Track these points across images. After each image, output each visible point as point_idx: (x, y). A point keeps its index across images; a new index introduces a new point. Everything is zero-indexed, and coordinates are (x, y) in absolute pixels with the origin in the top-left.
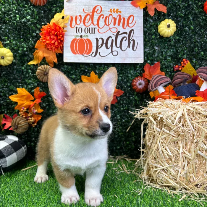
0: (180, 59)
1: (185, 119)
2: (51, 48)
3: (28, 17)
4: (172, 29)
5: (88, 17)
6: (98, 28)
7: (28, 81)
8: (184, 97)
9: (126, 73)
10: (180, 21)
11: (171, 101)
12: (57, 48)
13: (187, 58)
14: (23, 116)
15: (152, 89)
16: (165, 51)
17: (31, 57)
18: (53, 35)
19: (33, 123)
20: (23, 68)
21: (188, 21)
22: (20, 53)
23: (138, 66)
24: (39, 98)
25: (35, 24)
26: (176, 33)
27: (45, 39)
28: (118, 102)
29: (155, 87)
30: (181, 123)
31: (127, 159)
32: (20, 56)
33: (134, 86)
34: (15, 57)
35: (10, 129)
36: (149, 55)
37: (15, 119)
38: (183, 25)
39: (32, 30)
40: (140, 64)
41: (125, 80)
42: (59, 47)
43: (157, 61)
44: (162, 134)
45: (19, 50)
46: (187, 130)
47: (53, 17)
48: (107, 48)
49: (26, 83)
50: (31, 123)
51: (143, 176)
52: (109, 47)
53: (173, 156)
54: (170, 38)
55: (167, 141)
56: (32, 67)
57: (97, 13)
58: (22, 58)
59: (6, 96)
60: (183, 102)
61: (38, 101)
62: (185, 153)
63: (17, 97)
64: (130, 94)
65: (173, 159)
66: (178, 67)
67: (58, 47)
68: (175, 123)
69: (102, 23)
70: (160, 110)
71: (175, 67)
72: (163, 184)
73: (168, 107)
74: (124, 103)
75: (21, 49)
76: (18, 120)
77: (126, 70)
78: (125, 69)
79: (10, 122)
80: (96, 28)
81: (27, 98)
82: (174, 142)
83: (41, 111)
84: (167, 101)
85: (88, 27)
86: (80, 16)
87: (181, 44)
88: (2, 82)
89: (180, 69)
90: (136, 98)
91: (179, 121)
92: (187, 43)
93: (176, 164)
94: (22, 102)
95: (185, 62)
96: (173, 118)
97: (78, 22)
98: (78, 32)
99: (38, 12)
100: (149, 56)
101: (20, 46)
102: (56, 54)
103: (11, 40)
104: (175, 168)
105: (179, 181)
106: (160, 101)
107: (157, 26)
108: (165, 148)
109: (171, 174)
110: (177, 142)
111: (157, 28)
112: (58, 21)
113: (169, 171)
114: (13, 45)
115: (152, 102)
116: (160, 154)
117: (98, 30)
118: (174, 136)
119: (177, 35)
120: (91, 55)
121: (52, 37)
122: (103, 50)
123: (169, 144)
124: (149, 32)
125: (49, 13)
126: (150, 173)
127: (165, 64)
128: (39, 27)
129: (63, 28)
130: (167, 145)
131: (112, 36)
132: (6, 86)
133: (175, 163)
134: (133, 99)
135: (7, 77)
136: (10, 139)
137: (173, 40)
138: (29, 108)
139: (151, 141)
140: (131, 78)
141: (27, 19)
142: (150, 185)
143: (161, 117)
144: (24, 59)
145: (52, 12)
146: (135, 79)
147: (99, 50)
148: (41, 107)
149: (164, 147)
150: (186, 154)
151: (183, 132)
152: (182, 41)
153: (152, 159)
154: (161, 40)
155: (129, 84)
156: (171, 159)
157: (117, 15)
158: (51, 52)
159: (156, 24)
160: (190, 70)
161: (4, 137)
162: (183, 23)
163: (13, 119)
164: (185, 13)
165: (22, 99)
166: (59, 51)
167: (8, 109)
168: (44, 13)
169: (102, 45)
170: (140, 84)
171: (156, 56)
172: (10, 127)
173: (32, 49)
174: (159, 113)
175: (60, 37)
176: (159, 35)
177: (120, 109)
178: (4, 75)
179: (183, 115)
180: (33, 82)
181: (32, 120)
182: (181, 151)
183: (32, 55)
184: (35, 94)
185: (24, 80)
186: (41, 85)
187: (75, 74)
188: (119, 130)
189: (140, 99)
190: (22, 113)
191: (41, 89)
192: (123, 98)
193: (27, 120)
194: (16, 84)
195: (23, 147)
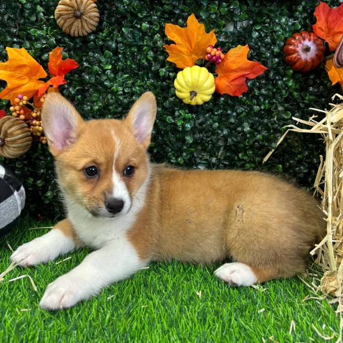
7: (35, 32)
9: (269, 23)
14: (19, 115)
23: (300, 9)
24: (59, 74)
28: (249, 93)
33: (291, 54)
41: (268, 40)
49: (29, 38)
50: (39, 134)
61: (58, 80)
63: (5, 68)
64: (277, 73)
74: (262, 95)
76: (6, 125)
77: (272, 15)
78: (271, 11)
81: (30, 74)
90: (291, 83)
94: (18, 82)
134: (284, 85)
138: (34, 98)
140: (283, 34)
146: (295, 38)
155: (276, 50)
165: (17, 74)
170: (307, 50)
177: (252, 109)
180: (47, 34)
181: (40, 126)
184: (51, 64)
185: (26, 30)
186: (64, 43)
187: (149, 19)
188: (246, 158)
189: (301, 86)
190: (17, 108)
191: (66, 52)
192: (260, 83)
193: (29, 125)
194: (6, 38)
195: (16, 193)
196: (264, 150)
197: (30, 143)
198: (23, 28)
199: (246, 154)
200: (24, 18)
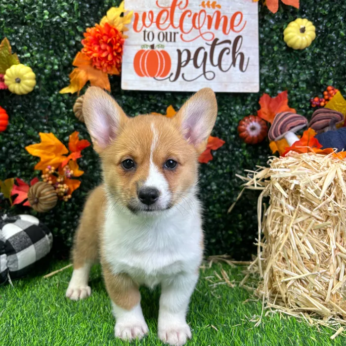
0: (321, 86)
1: (339, 187)
2: (101, 66)
3: (64, 15)
4: (309, 35)
5: (165, 15)
6: (180, 33)
7: (59, 121)
8: (334, 150)
9: (227, 110)
10: (322, 23)
11: (313, 156)
12: (110, 65)
13: (334, 85)
14: (48, 181)
15: (276, 136)
16: (295, 73)
17: (66, 80)
18: (105, 43)
19: (66, 194)
20: (51, 99)
21: (335, 23)
22: (48, 73)
23: (249, 99)
24: (77, 151)
25: (74, 26)
26: (315, 43)
27: (90, 50)
28: (214, 160)
29: (282, 133)
30: (333, 196)
31: (228, 262)
32: (46, 79)
33: (242, 132)
34: (38, 80)
35: (25, 204)
36: (269, 79)
37: (34, 187)
38: (326, 30)
39: (69, 35)
40: (252, 95)
41: (227, 122)
42: (115, 63)
43: (282, 89)
44: (297, 215)
45: (45, 68)
46: (343, 207)
47: (104, 14)
48: (196, 66)
49: (55, 125)
50: (62, 194)
51: (262, 292)
52: (199, 65)
53: (317, 255)
54: (305, 51)
55: (306, 228)
56: (66, 97)
57: (179, 8)
58: (50, 83)
59: (20, 147)
60: (335, 158)
61: (76, 155)
62: (340, 250)
63: (39, 148)
64: (234, 146)
65: (319, 261)
66: (319, 100)
67: (113, 64)
68: (321, 195)
69: (188, 24)
70: (293, 172)
71: (314, 101)
72: (299, 306)
73: (308, 167)
74: (225, 162)
75: (49, 67)
76: (39, 188)
77: (228, 105)
78: (227, 102)
79: (25, 192)
80: (178, 33)
81: (57, 151)
82: (320, 230)
83: (79, 173)
84: (305, 157)
85: (164, 32)
86: (151, 12)
87: (323, 61)
88: (15, 122)
89: (322, 104)
90: (245, 153)
91: (328, 192)
92: (334, 60)
93: (325, 270)
94: (47, 157)
95: (332, 92)
96: (317, 186)
97: (148, 22)
98: (146, 39)
99: (81, 6)
100: (267, 81)
101: (48, 62)
102: (109, 75)
103: (32, 52)
104: (323, 277)
105: (329, 302)
106: (293, 157)
107: (282, 30)
108: (302, 240)
109: (314, 288)
110: (325, 231)
111: (282, 34)
112: (114, 20)
113: (310, 283)
114: (37, 60)
115: (278, 159)
116: (293, 252)
117: (181, 36)
118: (318, 220)
119: (317, 46)
120: (169, 77)
121: (103, 46)
122: (189, 70)
123: (309, 233)
124: (268, 40)
125: (98, 8)
126: (274, 287)
127: (295, 95)
128: (80, 30)
129: (122, 32)
130: (307, 236)
131: (205, 45)
132: (21, 129)
133: (321, 269)
134: (240, 155)
135: (23, 114)
136: (24, 222)
137: (309, 54)
138: (59, 168)
139: (276, 228)
140: (237, 118)
141: (60, 17)
142: (275, 309)
143: (296, 185)
144: (53, 85)
145: (103, 7)
146: (244, 120)
147: (183, 70)
148: (80, 166)
149: (300, 239)
150: (342, 252)
151: (335, 212)
152: (326, 56)
153: (278, 261)
154: (288, 54)
155: (233, 129)
156: (314, 261)
157: (214, 11)
158: (100, 72)
159: (280, 27)
160: (340, 106)
161: (15, 218)
162: (325, 26)
163: (30, 186)
164: (331, 9)
165: (47, 151)
166: (114, 72)
167: (22, 170)
168: (90, 8)
169: (187, 61)
170: (253, 129)
171: (280, 81)
172: (26, 200)
173: (68, 68)
174: (293, 178)
175: (117, 48)
176: (286, 45)
177: (217, 172)
178: (18, 111)
179: (335, 180)
180: (68, 123)
181: (63, 188)
182: (332, 247)
183: (67, 77)
184: (71, 144)
185: (52, 120)
186: (80, 128)
187: (140, 110)
188: (215, 210)
189: (252, 155)
190: (47, 175)
191: (81, 134)
192: (222, 153)
193: (55, 188)
194: (39, 126)
195: (47, 236)
196: (228, 203)
197: (56, 201)
198: (51, 119)
199: (214, 207)
200: (52, 111)
